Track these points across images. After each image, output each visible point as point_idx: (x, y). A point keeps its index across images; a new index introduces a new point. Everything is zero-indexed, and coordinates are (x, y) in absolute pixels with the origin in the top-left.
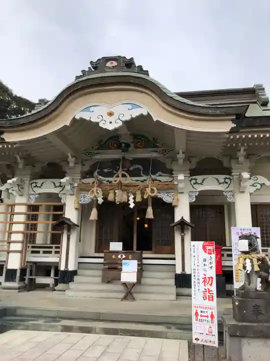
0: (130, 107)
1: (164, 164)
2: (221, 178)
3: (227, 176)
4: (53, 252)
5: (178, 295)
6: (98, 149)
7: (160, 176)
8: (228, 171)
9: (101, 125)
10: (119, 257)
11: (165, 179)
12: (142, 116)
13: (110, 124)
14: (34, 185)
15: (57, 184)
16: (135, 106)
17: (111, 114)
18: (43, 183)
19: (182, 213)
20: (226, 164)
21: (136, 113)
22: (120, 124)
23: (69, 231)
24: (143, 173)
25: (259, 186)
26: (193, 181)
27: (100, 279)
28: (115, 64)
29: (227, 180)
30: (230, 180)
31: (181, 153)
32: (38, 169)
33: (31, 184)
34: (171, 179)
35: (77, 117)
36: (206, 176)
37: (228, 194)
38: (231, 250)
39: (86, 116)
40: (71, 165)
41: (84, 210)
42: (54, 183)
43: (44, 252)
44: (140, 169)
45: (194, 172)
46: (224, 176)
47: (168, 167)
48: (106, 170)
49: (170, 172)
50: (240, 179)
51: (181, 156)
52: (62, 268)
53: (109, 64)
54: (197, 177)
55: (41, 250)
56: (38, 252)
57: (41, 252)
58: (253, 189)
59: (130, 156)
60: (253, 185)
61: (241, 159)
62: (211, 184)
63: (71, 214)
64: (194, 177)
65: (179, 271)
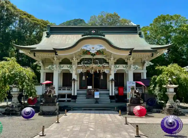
0: (99, 46)
1: (106, 60)
2: (124, 65)
3: (126, 65)
4: (66, 90)
5: (111, 102)
6: (83, 54)
7: (105, 64)
8: (126, 63)
9: (90, 51)
10: (92, 91)
12: (103, 49)
14: (60, 66)
15: (69, 67)
16: (101, 46)
17: (93, 48)
18: (63, 66)
19: (112, 77)
20: (126, 61)
21: (101, 48)
22: (96, 51)
24: (99, 63)
25: (136, 69)
26: (116, 67)
27: (85, 98)
28: (94, 32)
29: (126, 67)
30: (127, 66)
31: (112, 57)
32: (61, 61)
33: (59, 66)
34: (109, 65)
35: (82, 48)
36: (119, 65)
37: (126, 71)
38: (127, 88)
39: (85, 48)
40: (74, 60)
42: (68, 66)
43: (63, 90)
44: (98, 62)
45: (116, 63)
46: (125, 65)
48: (86, 62)
49: (108, 63)
50: (130, 67)
51: (112, 58)
52: (73, 94)
53: (92, 32)
54: (117, 65)
55: (62, 89)
56: (61, 90)
57: (62, 90)
59: (95, 57)
60: (134, 68)
61: (131, 60)
62: (121, 67)
63: (74, 76)
64: (116, 65)
65: (111, 94)
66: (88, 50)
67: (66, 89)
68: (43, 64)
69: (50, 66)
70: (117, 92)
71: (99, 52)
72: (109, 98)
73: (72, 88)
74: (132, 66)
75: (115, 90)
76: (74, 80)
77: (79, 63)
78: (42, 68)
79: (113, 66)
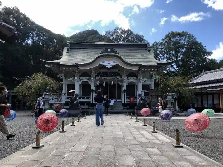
1: (119, 74)
2: (135, 78)
3: (137, 78)
5: (124, 109)
6: (100, 69)
7: (118, 77)
8: (136, 76)
9: (106, 66)
11: (120, 78)
12: (117, 65)
13: (109, 66)
14: (80, 79)
16: (115, 62)
17: (109, 64)
18: (83, 78)
19: (125, 88)
20: (136, 74)
21: (115, 64)
22: (111, 66)
23: (93, 92)
24: (114, 76)
25: (145, 81)
32: (81, 74)
34: (121, 78)
35: (100, 64)
36: (131, 78)
37: (137, 83)
39: (103, 64)
40: (93, 73)
41: (97, 87)
42: (87, 79)
43: (82, 99)
45: (128, 76)
47: (121, 74)
48: (102, 75)
49: (121, 76)
50: (140, 79)
51: (125, 72)
52: (91, 103)
54: (128, 78)
56: (81, 99)
58: (143, 82)
59: (110, 71)
60: (143, 80)
61: (140, 74)
62: (132, 80)
63: (93, 87)
65: (123, 103)
66: (105, 65)
67: (86, 98)
68: (65, 76)
69: (71, 79)
70: (129, 101)
71: (114, 67)
72: (122, 105)
73: (90, 97)
74: (141, 79)
75: (127, 99)
76: (93, 90)
77: (97, 76)
78: (64, 80)
79: (125, 79)
